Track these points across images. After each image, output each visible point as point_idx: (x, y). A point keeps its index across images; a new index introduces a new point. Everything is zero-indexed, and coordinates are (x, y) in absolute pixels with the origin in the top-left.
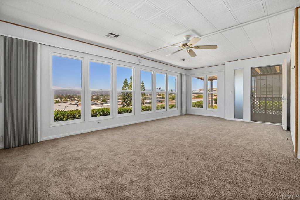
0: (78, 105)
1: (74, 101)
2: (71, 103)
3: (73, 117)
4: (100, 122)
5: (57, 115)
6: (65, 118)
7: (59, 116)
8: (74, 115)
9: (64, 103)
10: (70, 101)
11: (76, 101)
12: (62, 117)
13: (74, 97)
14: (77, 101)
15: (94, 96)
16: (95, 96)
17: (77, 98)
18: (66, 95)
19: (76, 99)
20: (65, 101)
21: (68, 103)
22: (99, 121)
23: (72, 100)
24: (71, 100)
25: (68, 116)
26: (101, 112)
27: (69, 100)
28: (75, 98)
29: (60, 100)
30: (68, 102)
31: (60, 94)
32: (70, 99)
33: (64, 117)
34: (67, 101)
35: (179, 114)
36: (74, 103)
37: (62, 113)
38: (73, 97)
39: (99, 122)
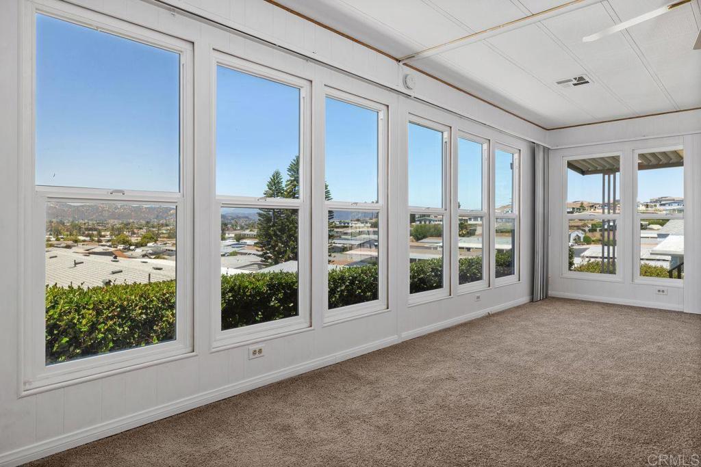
0: (115, 257)
1: (99, 241)
2: (88, 247)
3: (119, 316)
4: (260, 351)
5: (53, 307)
6: (84, 322)
7: (60, 315)
8: (123, 309)
9: (68, 247)
10: (84, 241)
11: (104, 243)
12: (73, 318)
13: (100, 228)
14: (109, 241)
15: (162, 225)
16: (167, 225)
17: (108, 233)
18: (72, 222)
19: (104, 236)
20: (70, 243)
21: (80, 248)
22: (257, 347)
23: (93, 240)
24: (88, 239)
25: (99, 313)
26: (230, 291)
27: (81, 238)
28: (103, 233)
29: (53, 239)
30: (80, 245)
31: (54, 220)
32: (87, 236)
33: (83, 318)
34: (76, 241)
35: (524, 299)
36: (100, 249)
37: (71, 302)
38: (96, 230)
39: (254, 353)
